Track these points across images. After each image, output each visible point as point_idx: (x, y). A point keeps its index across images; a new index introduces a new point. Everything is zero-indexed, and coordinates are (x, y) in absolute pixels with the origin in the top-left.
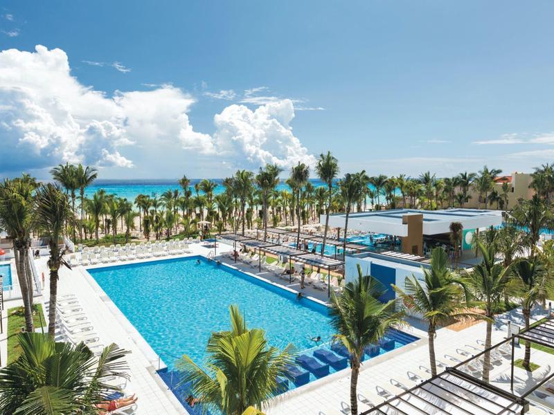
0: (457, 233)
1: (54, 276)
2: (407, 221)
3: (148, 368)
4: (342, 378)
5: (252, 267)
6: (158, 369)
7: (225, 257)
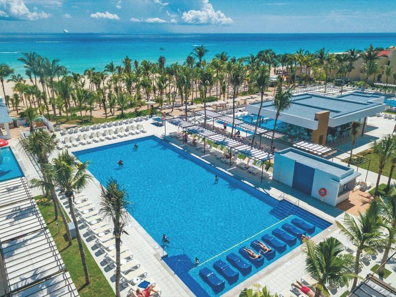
0: (356, 129)
1: (118, 241)
2: (318, 118)
3: (155, 255)
4: (286, 262)
5: (197, 149)
6: (162, 256)
7: (174, 137)
